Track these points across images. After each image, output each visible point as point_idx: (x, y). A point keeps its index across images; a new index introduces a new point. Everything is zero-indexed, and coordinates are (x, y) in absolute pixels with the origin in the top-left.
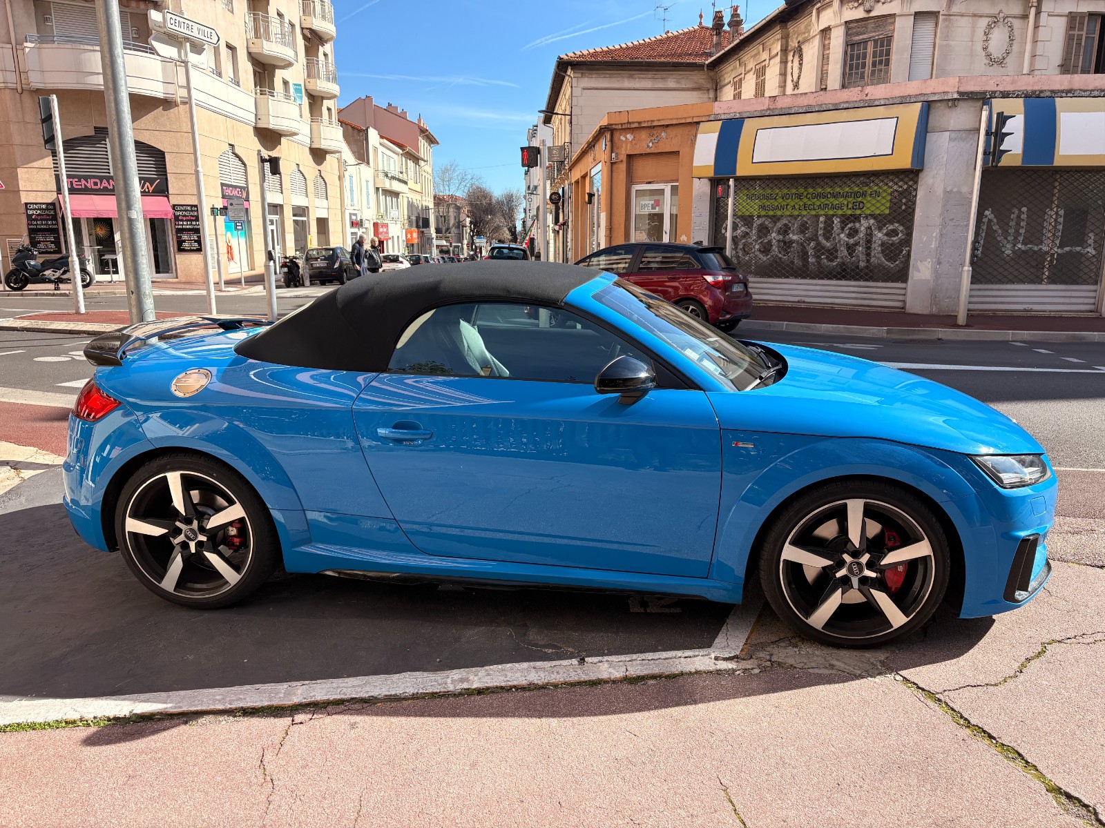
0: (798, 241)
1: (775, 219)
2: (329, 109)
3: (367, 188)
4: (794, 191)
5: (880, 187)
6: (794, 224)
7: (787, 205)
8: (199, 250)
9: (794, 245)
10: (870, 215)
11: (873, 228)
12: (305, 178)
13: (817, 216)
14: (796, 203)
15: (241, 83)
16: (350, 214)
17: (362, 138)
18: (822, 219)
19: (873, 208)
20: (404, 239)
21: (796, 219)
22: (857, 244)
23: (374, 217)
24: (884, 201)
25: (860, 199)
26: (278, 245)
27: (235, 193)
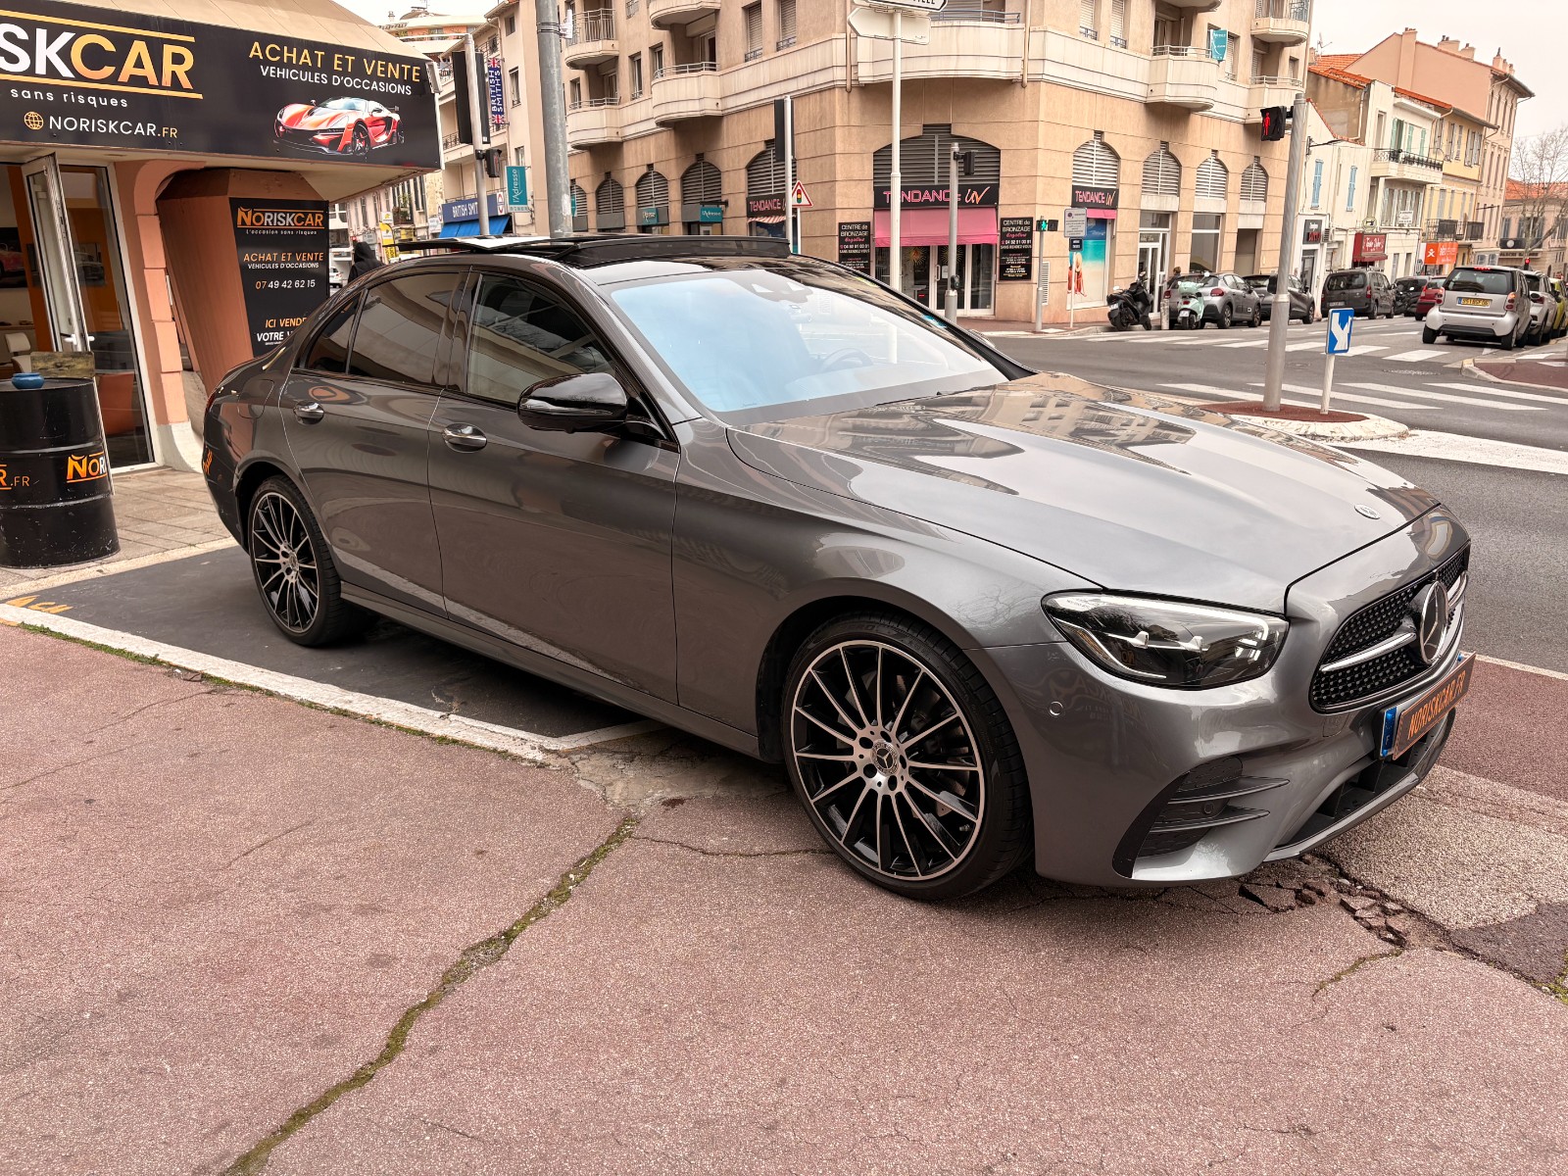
2: (1293, 61)
3: (1353, 178)
8: (1028, 277)
12: (1227, 171)
15: (1130, 44)
16: (1307, 223)
17: (1358, 99)
20: (1422, 257)
23: (1359, 225)
26: (1162, 270)
27: (1095, 198)
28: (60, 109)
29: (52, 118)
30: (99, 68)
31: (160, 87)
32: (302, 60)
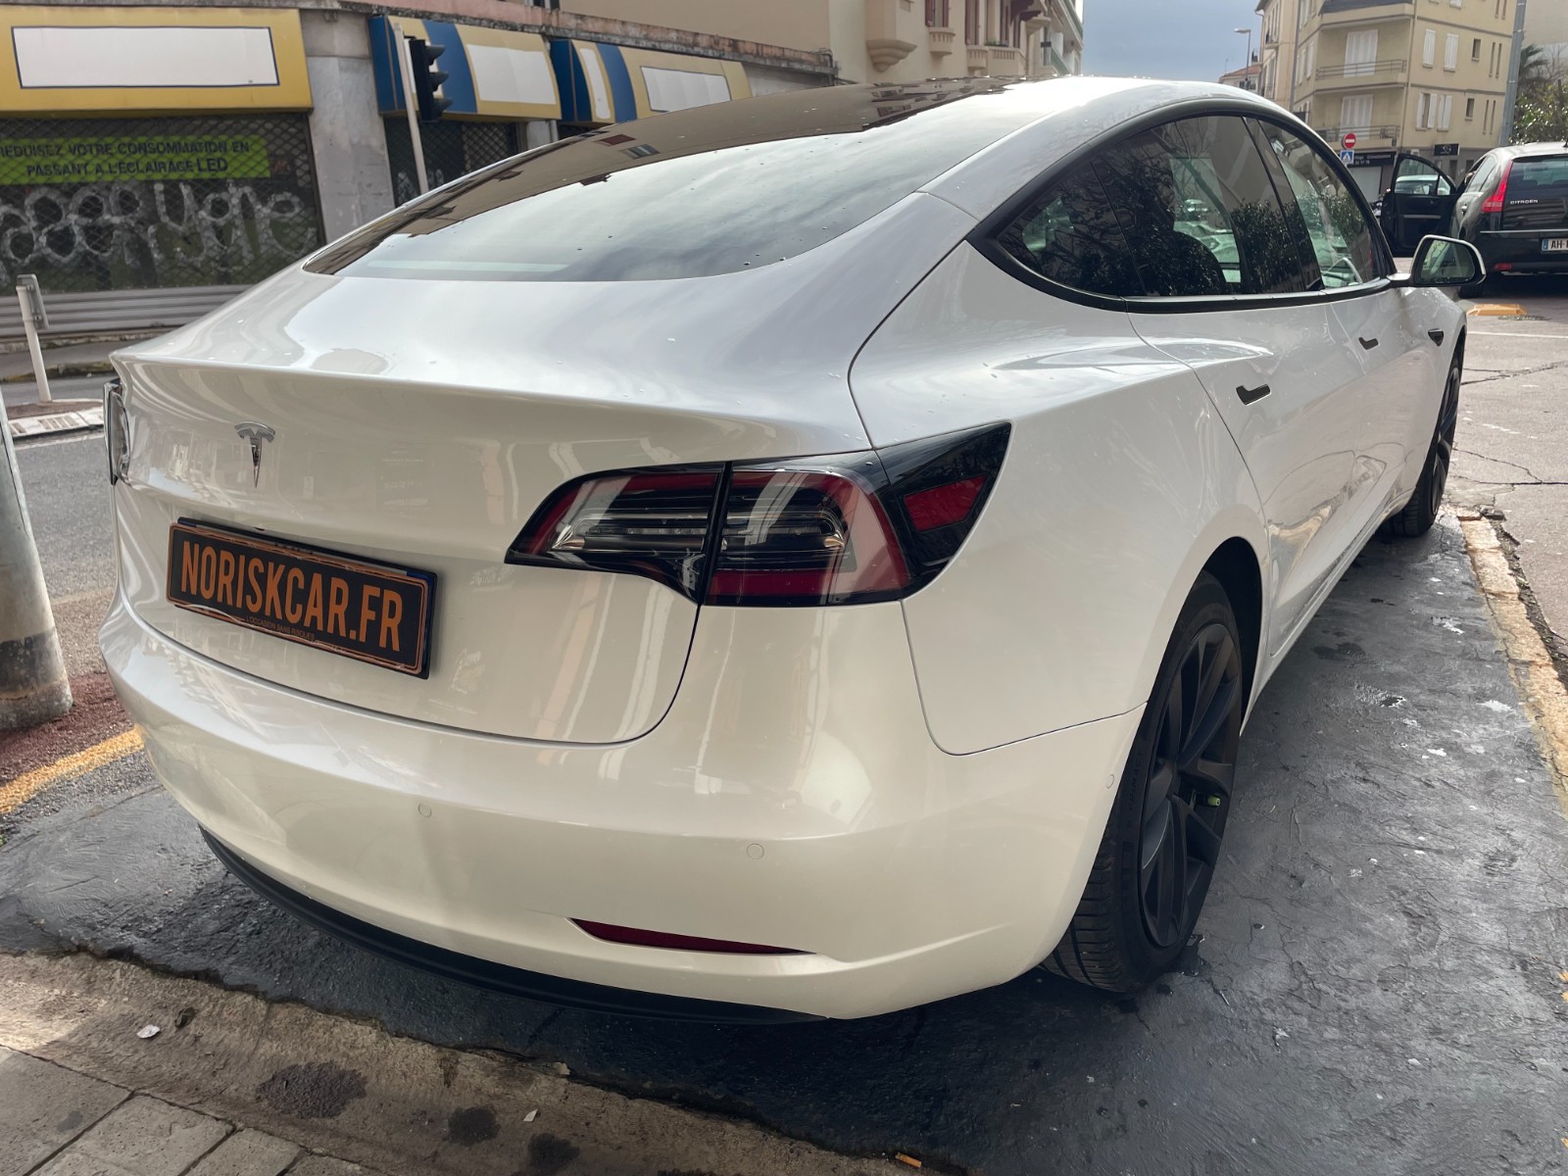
0: (122, 225)
1: (70, 191)
4: (93, 140)
5: (247, 136)
6: (107, 198)
7: (87, 164)
9: (116, 232)
10: (241, 179)
11: (252, 200)
13: (150, 183)
14: (105, 161)
18: (159, 187)
19: (244, 169)
21: (108, 188)
22: (231, 224)
24: (258, 158)
25: (218, 154)
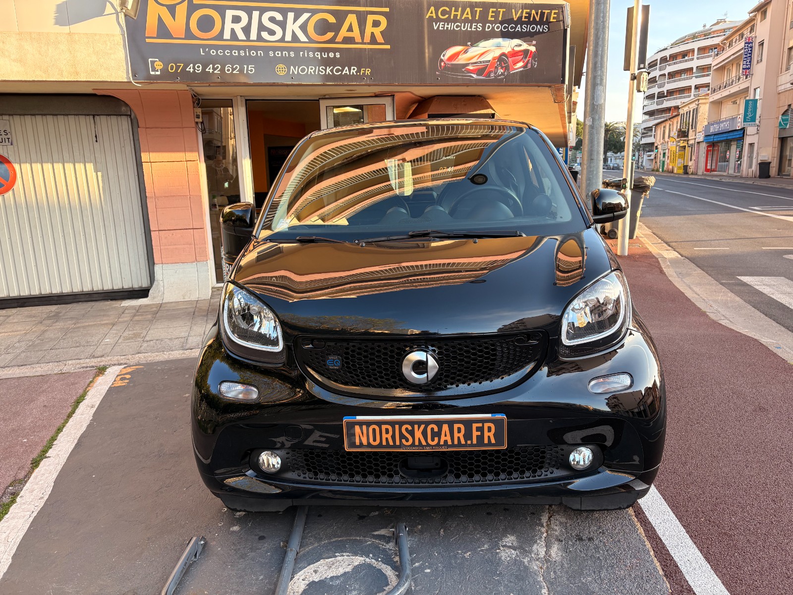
28: (297, 62)
29: (292, 67)
30: (324, 33)
31: (363, 43)
32: (465, 16)
